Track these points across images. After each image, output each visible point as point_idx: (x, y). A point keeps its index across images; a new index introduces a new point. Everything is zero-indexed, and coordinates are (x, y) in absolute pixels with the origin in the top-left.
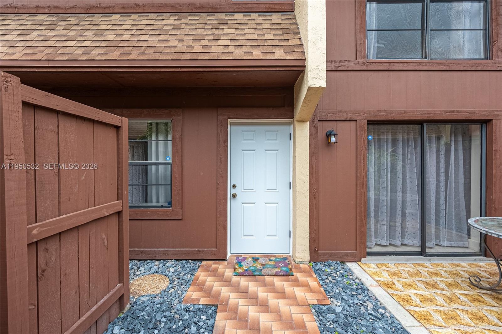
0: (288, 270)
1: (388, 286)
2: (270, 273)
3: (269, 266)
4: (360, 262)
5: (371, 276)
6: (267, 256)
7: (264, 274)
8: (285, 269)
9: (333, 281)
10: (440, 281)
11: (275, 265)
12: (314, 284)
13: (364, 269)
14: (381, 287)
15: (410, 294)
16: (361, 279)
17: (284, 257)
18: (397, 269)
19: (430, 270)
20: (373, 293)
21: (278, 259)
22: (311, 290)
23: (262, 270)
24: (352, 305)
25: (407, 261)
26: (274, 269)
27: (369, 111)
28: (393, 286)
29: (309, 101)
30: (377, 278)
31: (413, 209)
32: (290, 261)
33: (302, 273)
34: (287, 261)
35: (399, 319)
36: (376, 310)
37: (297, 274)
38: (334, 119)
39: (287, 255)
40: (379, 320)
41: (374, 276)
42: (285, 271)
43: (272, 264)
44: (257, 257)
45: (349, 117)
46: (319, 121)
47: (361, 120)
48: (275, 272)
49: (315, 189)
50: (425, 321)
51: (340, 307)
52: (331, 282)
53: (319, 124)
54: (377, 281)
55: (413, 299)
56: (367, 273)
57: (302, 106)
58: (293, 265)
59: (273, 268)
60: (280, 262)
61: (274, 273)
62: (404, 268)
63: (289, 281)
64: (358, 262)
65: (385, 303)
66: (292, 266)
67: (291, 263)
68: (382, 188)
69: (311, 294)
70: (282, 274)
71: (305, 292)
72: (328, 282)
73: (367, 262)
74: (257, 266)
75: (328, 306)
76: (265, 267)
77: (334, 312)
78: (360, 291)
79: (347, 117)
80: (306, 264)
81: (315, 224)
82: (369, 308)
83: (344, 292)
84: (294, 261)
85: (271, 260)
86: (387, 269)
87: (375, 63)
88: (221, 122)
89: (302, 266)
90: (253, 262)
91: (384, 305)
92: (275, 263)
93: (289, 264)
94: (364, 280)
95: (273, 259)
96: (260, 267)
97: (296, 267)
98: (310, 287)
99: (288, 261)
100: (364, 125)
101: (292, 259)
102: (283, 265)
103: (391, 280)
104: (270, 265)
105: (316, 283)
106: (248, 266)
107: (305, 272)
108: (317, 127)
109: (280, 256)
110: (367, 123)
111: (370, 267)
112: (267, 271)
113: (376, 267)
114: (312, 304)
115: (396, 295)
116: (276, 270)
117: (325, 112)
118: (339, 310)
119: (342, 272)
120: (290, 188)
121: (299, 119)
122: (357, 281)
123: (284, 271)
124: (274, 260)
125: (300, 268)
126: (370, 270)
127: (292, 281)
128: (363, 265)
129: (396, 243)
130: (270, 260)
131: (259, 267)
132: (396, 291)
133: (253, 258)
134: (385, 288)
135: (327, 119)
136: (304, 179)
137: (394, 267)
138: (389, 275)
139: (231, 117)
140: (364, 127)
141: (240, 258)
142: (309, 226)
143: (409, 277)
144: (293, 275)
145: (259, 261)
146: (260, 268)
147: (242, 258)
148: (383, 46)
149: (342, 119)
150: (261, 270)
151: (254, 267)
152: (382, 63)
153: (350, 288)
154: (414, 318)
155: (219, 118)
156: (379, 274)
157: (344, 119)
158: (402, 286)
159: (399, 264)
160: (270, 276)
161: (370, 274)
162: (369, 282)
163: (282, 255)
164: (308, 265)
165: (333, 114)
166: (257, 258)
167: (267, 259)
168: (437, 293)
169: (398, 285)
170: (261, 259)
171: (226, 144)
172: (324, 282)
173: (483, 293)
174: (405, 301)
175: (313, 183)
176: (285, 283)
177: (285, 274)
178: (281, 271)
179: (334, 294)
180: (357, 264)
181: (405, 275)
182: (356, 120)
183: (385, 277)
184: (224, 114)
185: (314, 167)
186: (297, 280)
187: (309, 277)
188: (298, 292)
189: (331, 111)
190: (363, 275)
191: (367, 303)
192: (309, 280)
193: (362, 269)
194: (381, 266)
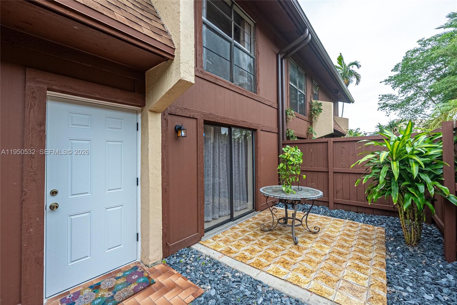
0: (147, 279)
1: (229, 252)
2: (126, 294)
3: (120, 287)
4: (201, 241)
5: (215, 250)
6: (109, 275)
7: (120, 300)
8: (142, 280)
9: (192, 268)
10: (249, 235)
11: (128, 282)
12: (179, 281)
13: (207, 246)
14: (225, 255)
15: (243, 252)
16: (210, 256)
17: (132, 266)
18: (225, 237)
19: (240, 229)
20: (224, 263)
21: (127, 271)
22: (181, 289)
23: (114, 296)
24: (219, 282)
25: (227, 228)
26: (129, 287)
27: (205, 112)
28: (231, 251)
29: (173, 92)
30: (219, 250)
31: (225, 189)
32: (142, 267)
33: (161, 275)
34: (138, 270)
35: (249, 274)
36: (234, 276)
37: (157, 278)
38: (181, 115)
39: (135, 263)
40: (240, 282)
41: (217, 249)
42: (144, 283)
43: (123, 281)
44: (95, 283)
45: (192, 115)
46: (169, 114)
47: (200, 119)
48: (133, 290)
49: (166, 182)
50: (261, 266)
51: (212, 289)
52: (191, 270)
53: (169, 118)
54: (220, 252)
55: (246, 254)
56: (211, 248)
57: (163, 97)
58: (148, 271)
59: (127, 287)
60: (132, 275)
61: (132, 292)
62: (228, 234)
63: (154, 292)
64: (199, 242)
65: (235, 267)
66: (147, 273)
67: (144, 270)
68: (208, 175)
69: (184, 292)
70: (143, 288)
71: (177, 293)
72: (189, 271)
73: (205, 239)
74: (104, 295)
75: (204, 295)
76: (115, 290)
77: (211, 297)
78: (215, 266)
79: (191, 115)
80: (160, 264)
81: (166, 219)
82: (230, 278)
83: (207, 273)
84: (146, 266)
85: (119, 278)
86: (220, 239)
87: (208, 75)
88: (34, 92)
89: (157, 267)
90: (94, 292)
91: (235, 269)
92: (126, 279)
93: (143, 272)
94: (212, 256)
95: (120, 274)
96: (109, 294)
97: (152, 272)
98: (178, 286)
99: (140, 269)
100: (202, 123)
101: (142, 264)
102: (137, 276)
103: (227, 247)
104: (121, 284)
105: (181, 278)
106: (90, 302)
107: (164, 273)
108: (168, 120)
109: (126, 267)
110: (204, 123)
111: (209, 243)
112: (122, 294)
113: (213, 241)
114: (190, 302)
115: (237, 256)
116: (133, 286)
117: (174, 107)
118: (213, 292)
119: (193, 256)
120: (137, 185)
121: (152, 109)
122: (207, 258)
123: (142, 283)
124: (123, 276)
125: (156, 270)
126: (211, 244)
127: (158, 289)
128: (204, 243)
129: (216, 217)
130: (117, 278)
131: (107, 295)
132: (235, 254)
133: (91, 287)
134: (229, 255)
135: (176, 114)
136: (157, 173)
137: (222, 235)
138: (224, 244)
139: (54, 87)
140: (202, 126)
141: (68, 297)
142: (162, 222)
143: (235, 240)
144: (155, 283)
145: (102, 287)
146: (110, 296)
147: (72, 296)
148: (211, 63)
149: (187, 116)
150: (112, 297)
151: (99, 298)
152: (212, 76)
153: (208, 268)
154: (255, 268)
155: (28, 84)
156: (218, 246)
157: (188, 116)
158: (236, 248)
159: (223, 232)
160: (129, 298)
161: (213, 248)
162: (216, 256)
163: (129, 265)
164: (163, 264)
165: (181, 110)
166: (97, 284)
167: (112, 279)
168: (253, 244)
169: (234, 249)
170: (105, 283)
171: (42, 127)
172: (186, 273)
173: (268, 234)
174: (243, 259)
175: (164, 176)
176: (151, 297)
177: (146, 285)
178: (139, 285)
179: (200, 280)
180: (199, 244)
181: (232, 239)
182: (197, 119)
183: (223, 247)
184: (39, 80)
185: (165, 160)
186: (161, 285)
187: (171, 276)
188: (171, 298)
189: (179, 107)
190: (209, 251)
191: (227, 274)
192: (173, 278)
193: (205, 247)
194: (215, 239)
